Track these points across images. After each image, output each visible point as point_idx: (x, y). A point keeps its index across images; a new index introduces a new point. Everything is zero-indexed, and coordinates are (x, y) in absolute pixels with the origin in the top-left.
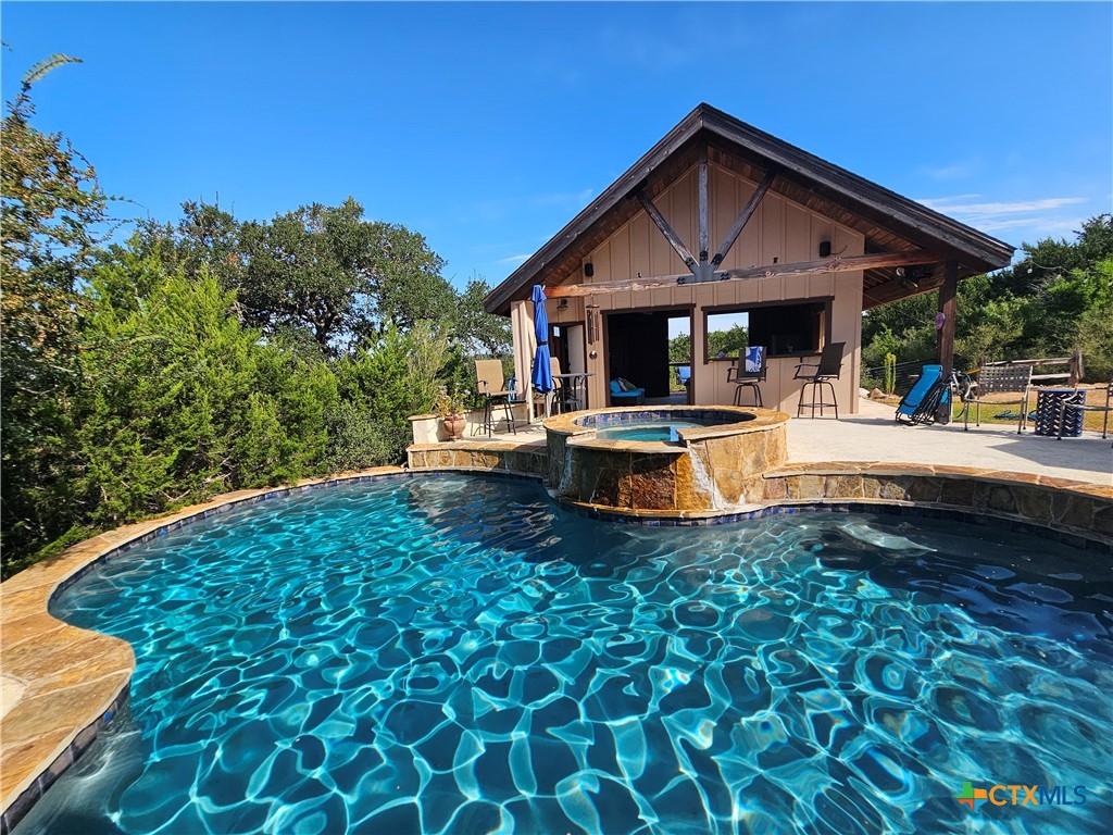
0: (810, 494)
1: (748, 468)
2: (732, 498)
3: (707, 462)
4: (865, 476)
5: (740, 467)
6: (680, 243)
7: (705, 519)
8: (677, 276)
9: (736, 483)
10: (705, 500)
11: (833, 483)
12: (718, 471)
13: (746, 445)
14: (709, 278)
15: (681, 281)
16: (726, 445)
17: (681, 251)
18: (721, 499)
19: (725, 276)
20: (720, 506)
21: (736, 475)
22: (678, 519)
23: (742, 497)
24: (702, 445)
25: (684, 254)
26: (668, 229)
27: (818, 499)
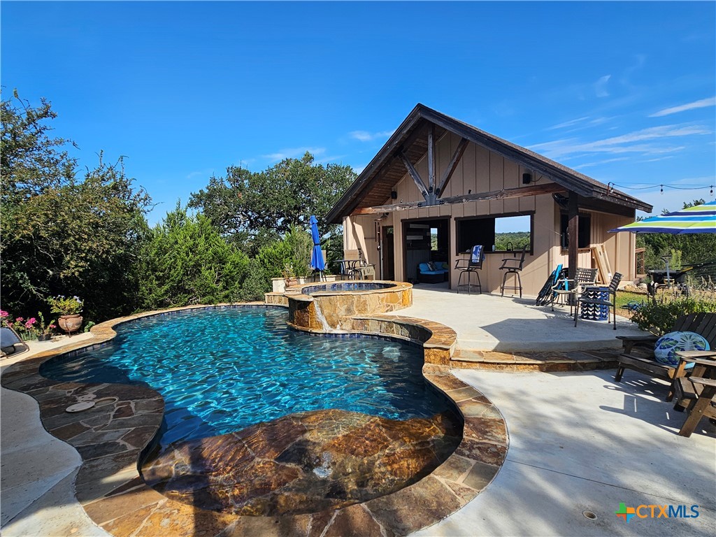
0: (374, 329)
1: (341, 312)
2: (333, 325)
3: (321, 307)
4: (395, 323)
5: (337, 312)
6: (419, 182)
7: (319, 334)
8: (418, 202)
9: (335, 319)
10: (320, 325)
11: (383, 325)
12: (326, 312)
13: (341, 301)
14: (434, 203)
15: (420, 205)
16: (330, 299)
17: (420, 187)
18: (328, 325)
19: (442, 202)
20: (327, 329)
21: (335, 315)
22: (308, 332)
23: (338, 326)
24: (319, 299)
25: (421, 189)
26: (414, 174)
27: (377, 333)
